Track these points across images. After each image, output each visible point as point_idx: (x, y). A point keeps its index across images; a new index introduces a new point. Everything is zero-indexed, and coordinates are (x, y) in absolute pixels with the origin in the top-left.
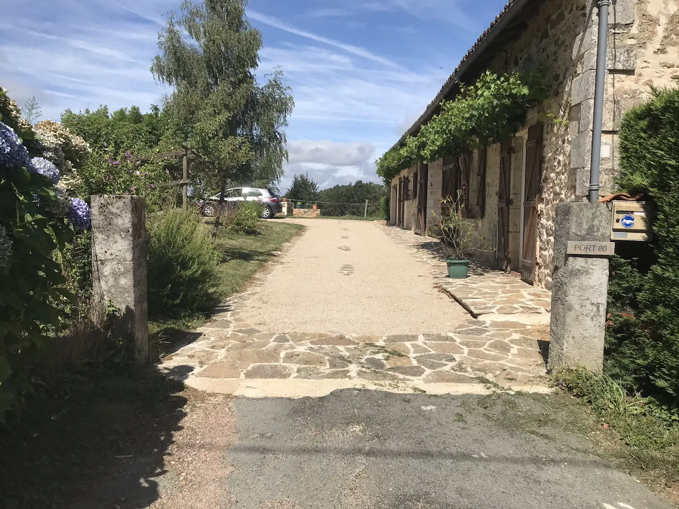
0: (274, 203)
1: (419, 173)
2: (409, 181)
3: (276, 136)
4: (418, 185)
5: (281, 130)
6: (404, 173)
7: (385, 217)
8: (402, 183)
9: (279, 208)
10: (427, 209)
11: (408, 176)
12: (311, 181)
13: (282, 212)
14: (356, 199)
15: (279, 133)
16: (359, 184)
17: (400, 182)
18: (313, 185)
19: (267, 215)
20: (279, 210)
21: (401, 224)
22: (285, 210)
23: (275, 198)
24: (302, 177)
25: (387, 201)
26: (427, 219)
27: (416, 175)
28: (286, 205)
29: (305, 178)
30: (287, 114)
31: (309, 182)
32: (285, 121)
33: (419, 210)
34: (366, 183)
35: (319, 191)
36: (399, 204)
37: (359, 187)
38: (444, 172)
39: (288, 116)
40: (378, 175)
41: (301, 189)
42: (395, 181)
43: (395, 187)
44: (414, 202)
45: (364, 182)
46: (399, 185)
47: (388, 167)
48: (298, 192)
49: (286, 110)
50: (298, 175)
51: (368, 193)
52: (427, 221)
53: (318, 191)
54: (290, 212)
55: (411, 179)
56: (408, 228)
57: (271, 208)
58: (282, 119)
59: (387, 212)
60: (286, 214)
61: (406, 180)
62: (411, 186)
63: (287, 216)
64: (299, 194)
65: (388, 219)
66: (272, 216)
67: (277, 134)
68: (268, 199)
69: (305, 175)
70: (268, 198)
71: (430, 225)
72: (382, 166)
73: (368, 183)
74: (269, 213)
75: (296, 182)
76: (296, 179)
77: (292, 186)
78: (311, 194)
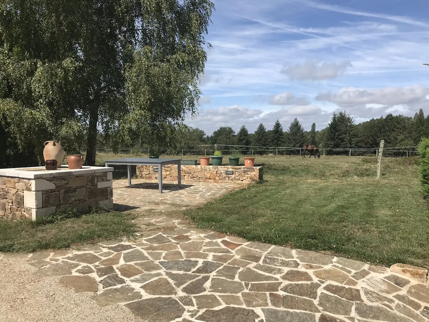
12: (347, 117)
14: (387, 128)
18: (349, 120)
24: (341, 114)
29: (343, 115)
34: (395, 116)
37: (390, 119)
41: (339, 123)
48: (336, 125)
50: (337, 112)
51: (398, 124)
64: (337, 127)
69: (343, 112)
73: (398, 115)
75: (335, 118)
76: (335, 115)
77: (332, 121)
78: (347, 126)
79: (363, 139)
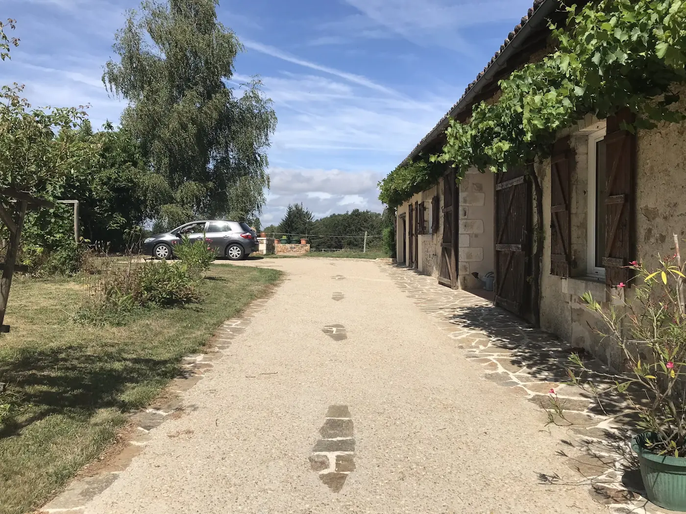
0: (247, 241)
1: (442, 197)
2: (425, 209)
3: (255, 157)
4: (442, 214)
5: (262, 151)
6: (417, 198)
7: (391, 253)
8: (414, 212)
9: (254, 246)
10: (460, 249)
11: (423, 203)
12: (306, 211)
13: (258, 250)
14: (353, 227)
15: (259, 155)
16: (356, 213)
17: (411, 211)
18: (308, 215)
19: (238, 256)
20: (253, 248)
21: (414, 265)
22: (263, 247)
23: (248, 234)
24: (296, 206)
25: (392, 234)
26: (460, 263)
27: (436, 201)
28: (265, 242)
29: (300, 208)
30: (269, 132)
31: (304, 211)
32: (267, 140)
33: (446, 250)
34: (362, 212)
35: (315, 221)
36: (409, 238)
37: (356, 216)
38: (498, 193)
39: (270, 134)
40: (380, 201)
41: (295, 219)
42: (402, 209)
43: (403, 217)
44: (435, 237)
45: (361, 210)
46: (409, 213)
47: (395, 190)
48: (292, 222)
49: (267, 127)
50: (292, 204)
51: (365, 222)
52: (459, 267)
53: (313, 221)
54: (271, 249)
55: (429, 205)
56: (426, 272)
57: (242, 246)
58: (263, 137)
59: (393, 247)
60: (265, 252)
61: (422, 207)
62: (429, 215)
63: (267, 255)
64: (293, 224)
65: (394, 256)
66: (244, 257)
67: (257, 155)
68: (239, 235)
69: (299, 204)
70: (240, 233)
71: (464, 273)
72: (387, 190)
73: (365, 211)
74: (240, 252)
75: (290, 211)
76: (290, 208)
77: (287, 216)
78: (306, 223)
79: (326, 240)
